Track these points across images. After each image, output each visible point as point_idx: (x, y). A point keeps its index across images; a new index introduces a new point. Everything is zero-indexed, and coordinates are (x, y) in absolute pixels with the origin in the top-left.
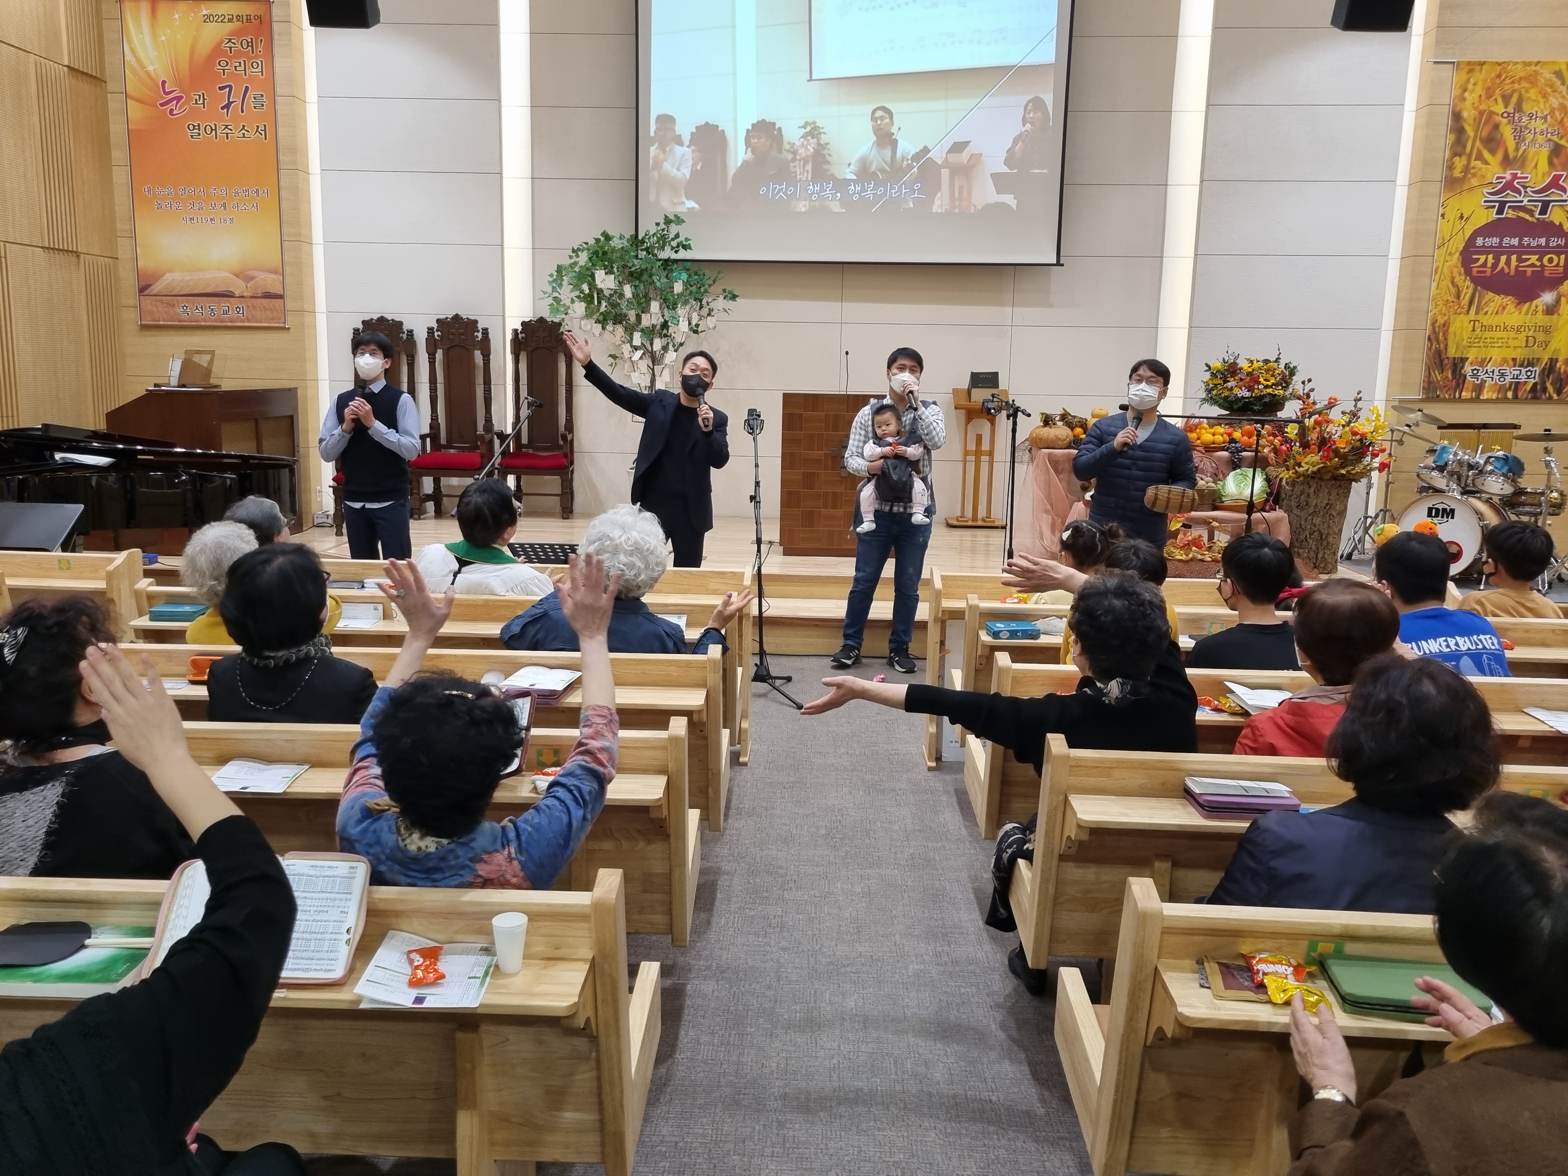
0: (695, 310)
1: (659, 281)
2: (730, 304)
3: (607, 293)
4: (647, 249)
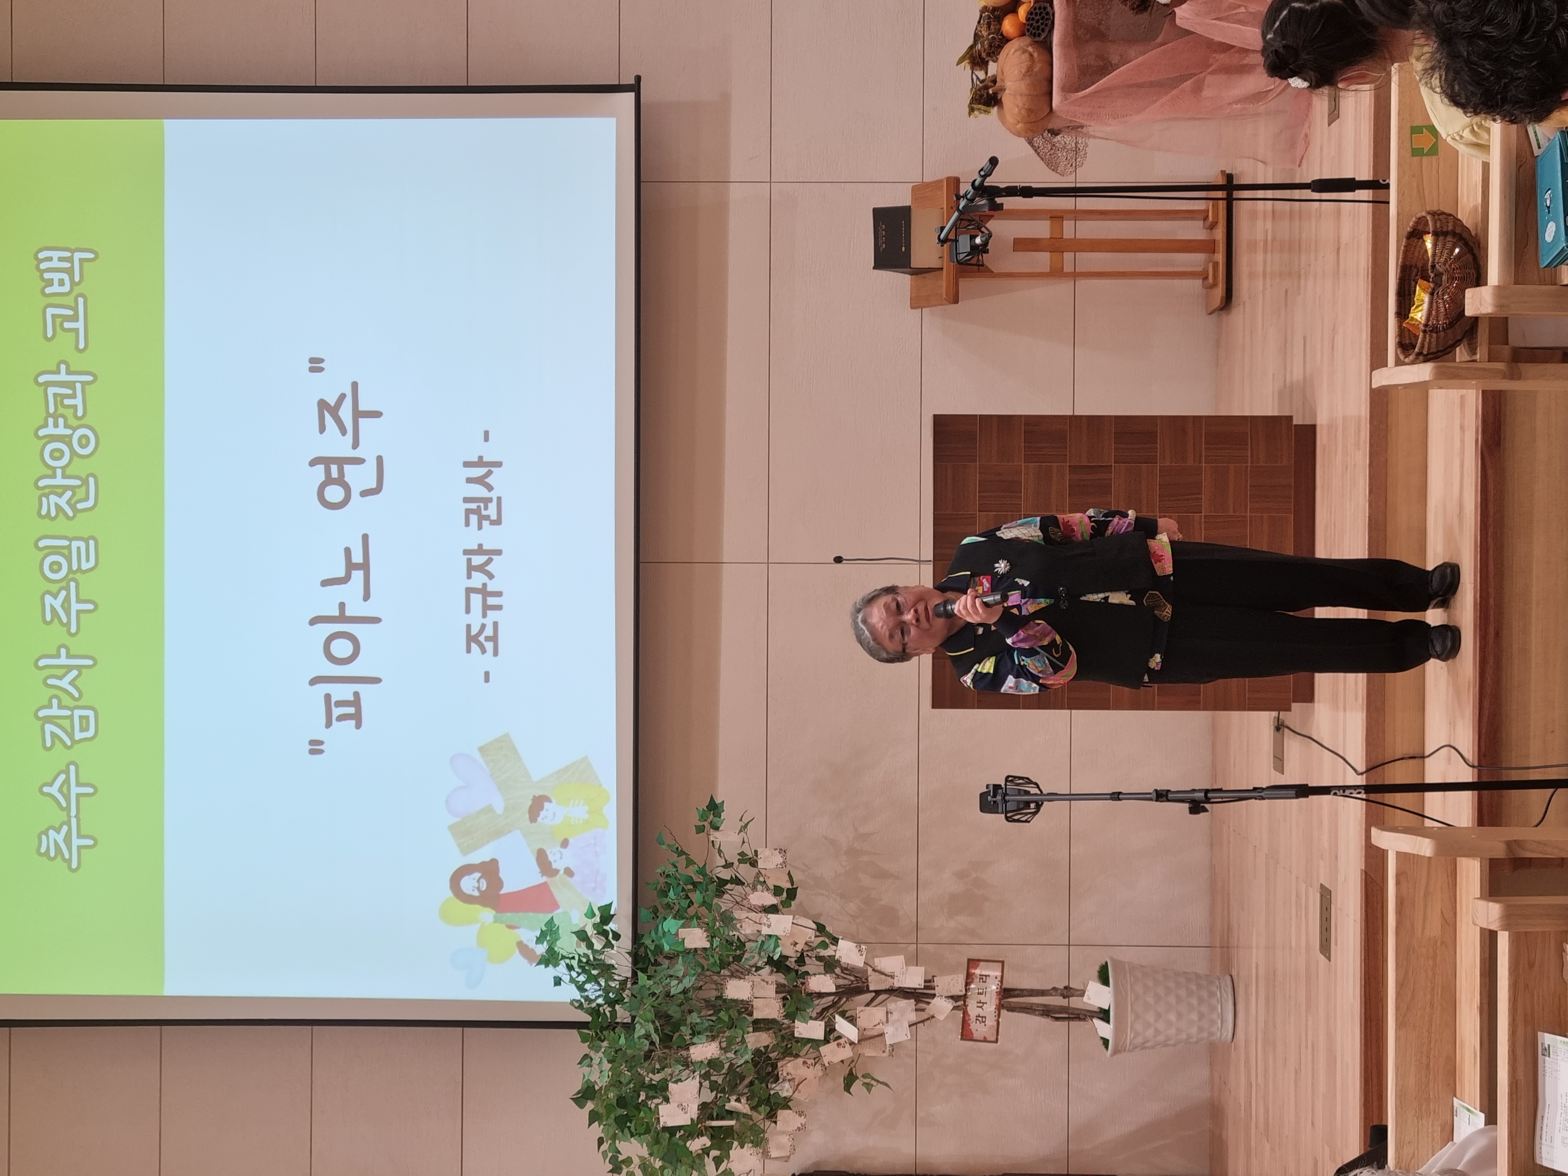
0: (745, 897)
1: (680, 981)
2: (729, 817)
3: (708, 1096)
4: (612, 1003)
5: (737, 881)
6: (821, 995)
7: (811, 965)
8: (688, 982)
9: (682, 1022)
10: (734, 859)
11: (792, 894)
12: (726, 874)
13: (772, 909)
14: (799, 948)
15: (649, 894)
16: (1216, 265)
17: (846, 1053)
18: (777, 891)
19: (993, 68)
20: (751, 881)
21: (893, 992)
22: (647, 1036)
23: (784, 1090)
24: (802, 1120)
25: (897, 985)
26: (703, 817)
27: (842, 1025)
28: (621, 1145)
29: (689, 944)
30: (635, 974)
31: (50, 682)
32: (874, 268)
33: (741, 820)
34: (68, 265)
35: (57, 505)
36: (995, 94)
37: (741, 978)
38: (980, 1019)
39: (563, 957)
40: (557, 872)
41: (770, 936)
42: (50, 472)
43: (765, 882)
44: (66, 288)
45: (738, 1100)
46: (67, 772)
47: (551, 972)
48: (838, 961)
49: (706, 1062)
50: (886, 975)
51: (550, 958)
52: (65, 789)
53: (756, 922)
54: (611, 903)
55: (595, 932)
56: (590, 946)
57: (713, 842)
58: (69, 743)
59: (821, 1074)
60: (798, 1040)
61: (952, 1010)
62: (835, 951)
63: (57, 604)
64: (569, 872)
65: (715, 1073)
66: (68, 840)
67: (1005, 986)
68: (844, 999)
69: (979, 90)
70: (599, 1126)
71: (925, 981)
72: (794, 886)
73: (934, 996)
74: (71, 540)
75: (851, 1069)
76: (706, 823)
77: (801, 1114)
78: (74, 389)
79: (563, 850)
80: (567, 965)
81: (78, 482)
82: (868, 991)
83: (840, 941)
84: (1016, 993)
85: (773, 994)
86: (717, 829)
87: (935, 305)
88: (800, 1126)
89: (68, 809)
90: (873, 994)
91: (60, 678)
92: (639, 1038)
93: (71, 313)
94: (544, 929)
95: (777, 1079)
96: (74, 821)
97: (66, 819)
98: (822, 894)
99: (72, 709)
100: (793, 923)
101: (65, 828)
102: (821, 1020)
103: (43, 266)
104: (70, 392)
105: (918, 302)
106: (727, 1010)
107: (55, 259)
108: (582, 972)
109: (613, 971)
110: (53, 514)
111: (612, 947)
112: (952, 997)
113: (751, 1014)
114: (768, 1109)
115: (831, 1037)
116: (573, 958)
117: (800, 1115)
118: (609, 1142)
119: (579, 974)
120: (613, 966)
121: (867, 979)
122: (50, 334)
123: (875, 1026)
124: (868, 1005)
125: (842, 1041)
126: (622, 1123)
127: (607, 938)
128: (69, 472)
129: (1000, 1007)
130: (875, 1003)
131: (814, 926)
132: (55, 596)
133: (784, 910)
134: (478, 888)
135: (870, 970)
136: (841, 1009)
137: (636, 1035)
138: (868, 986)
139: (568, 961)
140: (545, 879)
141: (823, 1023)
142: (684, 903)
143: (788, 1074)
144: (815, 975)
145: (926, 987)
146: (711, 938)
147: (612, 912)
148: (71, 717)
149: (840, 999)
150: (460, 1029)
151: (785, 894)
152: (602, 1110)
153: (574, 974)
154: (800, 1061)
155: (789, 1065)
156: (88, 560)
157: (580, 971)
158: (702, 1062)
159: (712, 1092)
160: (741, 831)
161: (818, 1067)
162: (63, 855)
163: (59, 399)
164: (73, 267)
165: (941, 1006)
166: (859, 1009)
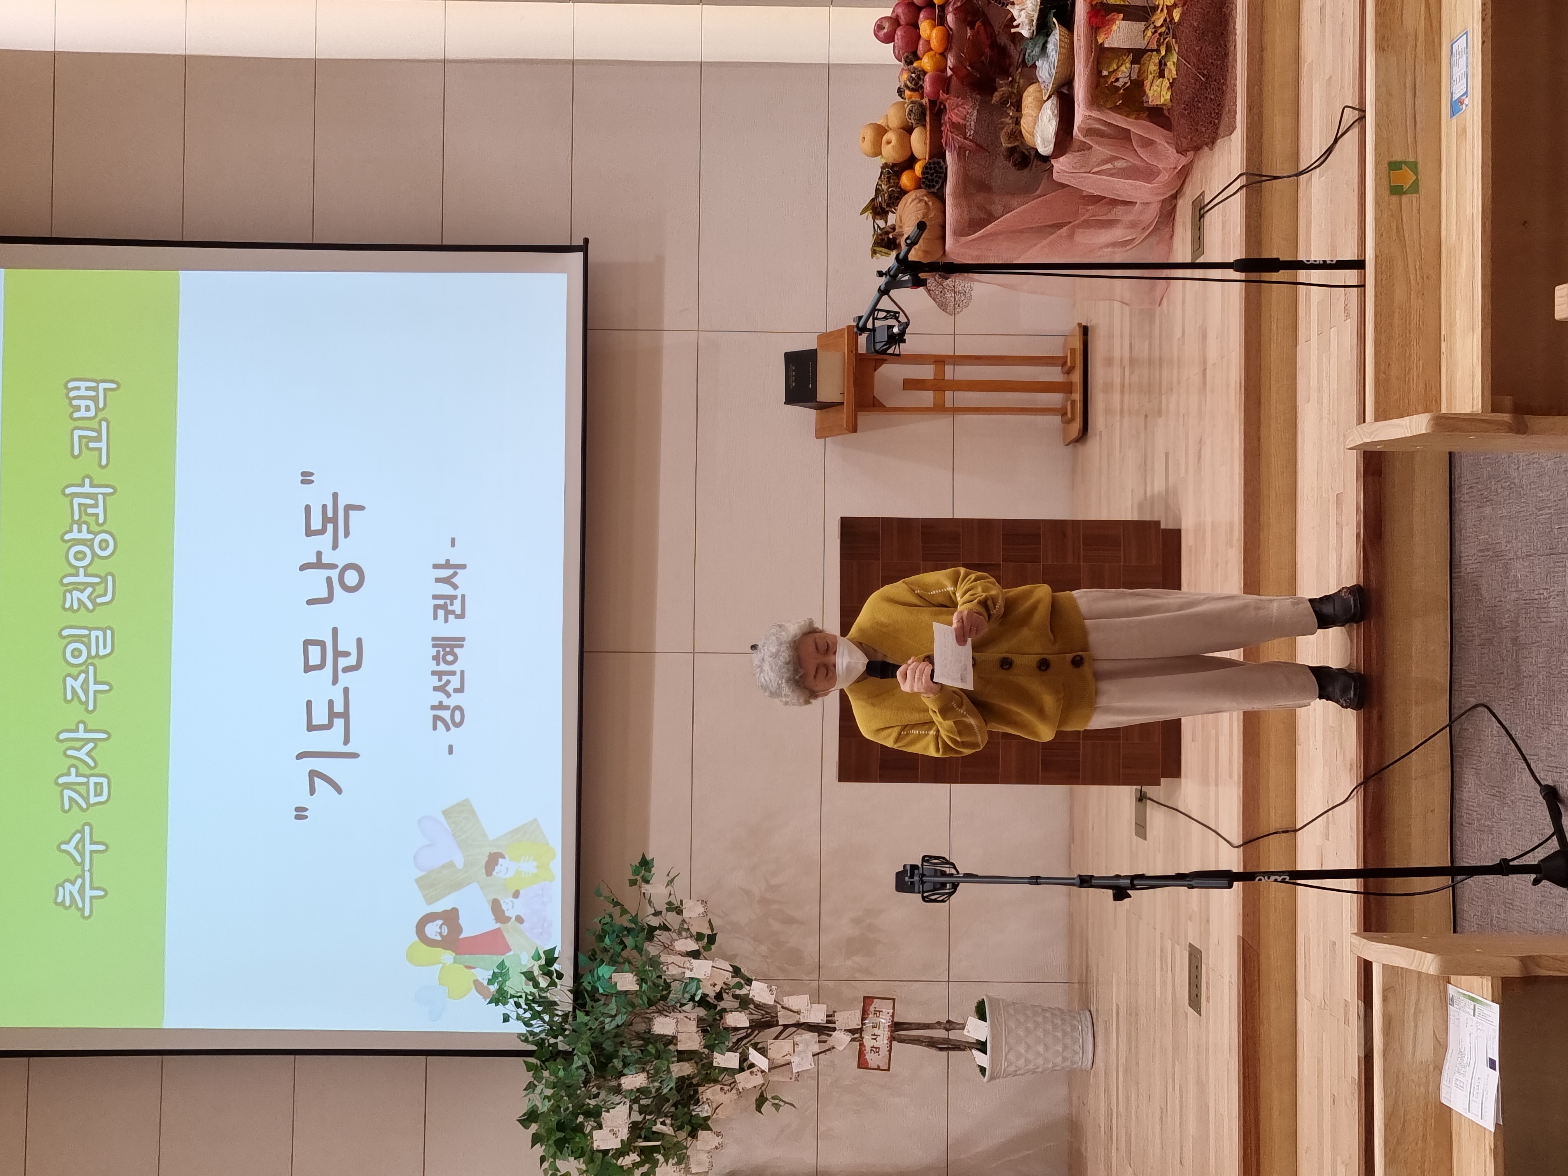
0: (670, 942)
1: (612, 1019)
5: (665, 928)
6: (736, 1029)
7: (728, 1002)
8: (619, 1020)
9: (614, 1055)
10: (662, 907)
11: (712, 939)
12: (655, 922)
13: (695, 955)
14: (718, 988)
15: (589, 940)
16: (1073, 402)
17: (758, 1080)
18: (699, 937)
19: (892, 218)
20: (676, 927)
21: (799, 1025)
22: (584, 1066)
23: (703, 1111)
24: (719, 1140)
25: (802, 1021)
26: (636, 872)
27: (754, 1056)
28: (559, 1163)
29: (620, 988)
30: (574, 1008)
31: (69, 752)
32: (785, 403)
33: (668, 875)
34: (93, 393)
35: (79, 599)
36: (895, 239)
37: (667, 1016)
38: (874, 1049)
39: (512, 996)
40: (509, 919)
41: (693, 978)
42: (73, 571)
43: (688, 929)
44: (92, 413)
45: (663, 1123)
46: (82, 832)
47: (501, 1009)
48: (752, 1000)
49: (635, 1090)
50: (793, 1011)
51: (499, 998)
52: (80, 846)
53: (679, 967)
54: (555, 948)
55: (541, 972)
56: (536, 985)
57: (644, 893)
58: (84, 806)
59: (736, 1097)
60: (716, 1068)
61: (851, 1041)
62: (749, 991)
63: (77, 685)
64: (520, 919)
65: (643, 1097)
66: (82, 891)
67: (896, 1020)
68: (757, 1032)
69: (881, 235)
70: (541, 1146)
71: (827, 1016)
72: (714, 932)
73: (834, 1029)
74: (90, 629)
75: (762, 1093)
76: (638, 878)
77: (718, 1134)
78: (97, 500)
79: (514, 900)
80: (515, 1003)
81: (97, 580)
82: (777, 1025)
83: (753, 982)
84: (905, 1026)
85: (695, 1029)
86: (647, 882)
87: (838, 435)
88: (717, 1145)
89: (82, 863)
90: (782, 1027)
91: (78, 749)
92: (578, 1068)
93: (95, 434)
94: (496, 970)
95: (697, 1102)
96: (87, 875)
97: (80, 872)
98: (738, 938)
99: (87, 777)
100: (713, 967)
101: (79, 881)
102: (735, 1051)
103: (72, 394)
104: (92, 502)
105: (822, 432)
106: (656, 1041)
107: (83, 389)
108: (529, 1009)
109: (556, 1007)
110: (75, 607)
111: (555, 985)
112: (850, 1031)
113: (676, 1044)
114: (690, 1128)
115: (745, 1064)
116: (521, 997)
117: (718, 1136)
118: (551, 1160)
119: (526, 1011)
120: (555, 1002)
121: (777, 1014)
122: (76, 452)
123: (784, 1056)
124: (776, 1038)
125: (754, 1069)
126: (560, 1145)
127: (551, 978)
128: (90, 571)
129: (892, 1039)
130: (782, 1036)
131: (731, 969)
132: (76, 679)
133: (705, 954)
134: (440, 934)
135: (779, 1006)
136: (753, 1042)
137: (574, 1066)
138: (777, 1021)
139: (516, 999)
140: (498, 925)
141: (738, 1055)
142: (618, 948)
143: (707, 1099)
144: (732, 1011)
145: (828, 1022)
146: (641, 981)
147: (556, 955)
148: (87, 784)
149: (753, 1032)
150: (423, 1058)
151: (706, 940)
152: (543, 1132)
153: (521, 1011)
154: (718, 1087)
155: (708, 1091)
156: (105, 647)
157: (526, 1007)
158: (632, 1090)
159: (641, 1115)
160: (668, 885)
161: (734, 1091)
162: (77, 905)
163: (83, 508)
164: (97, 395)
165: (840, 1039)
166: (770, 1041)
